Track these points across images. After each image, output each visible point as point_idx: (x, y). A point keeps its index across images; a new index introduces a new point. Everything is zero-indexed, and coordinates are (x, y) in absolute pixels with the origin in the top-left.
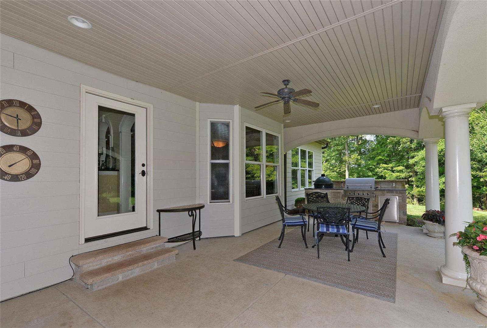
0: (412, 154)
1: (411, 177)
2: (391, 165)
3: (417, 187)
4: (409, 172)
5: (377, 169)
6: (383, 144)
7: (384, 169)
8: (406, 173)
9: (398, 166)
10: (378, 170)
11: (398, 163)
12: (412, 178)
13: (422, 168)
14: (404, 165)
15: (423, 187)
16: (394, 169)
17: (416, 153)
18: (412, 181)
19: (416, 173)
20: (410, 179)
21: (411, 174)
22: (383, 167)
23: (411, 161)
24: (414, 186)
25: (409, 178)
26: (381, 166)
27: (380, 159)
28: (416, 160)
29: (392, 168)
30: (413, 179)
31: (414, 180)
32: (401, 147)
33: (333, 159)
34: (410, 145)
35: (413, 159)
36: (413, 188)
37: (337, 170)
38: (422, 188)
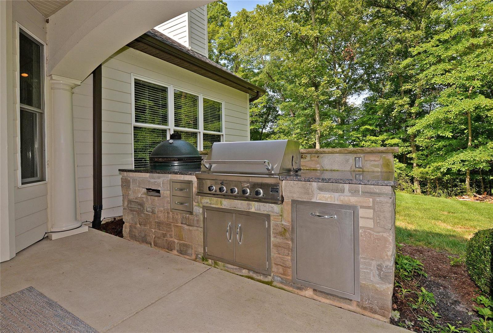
0: (412, 122)
1: (410, 152)
2: (381, 137)
3: (419, 166)
4: (407, 147)
5: (363, 142)
6: (371, 109)
7: (372, 143)
8: (403, 147)
9: (392, 139)
10: (364, 144)
11: (392, 135)
12: (411, 154)
13: (426, 140)
14: (400, 136)
15: (428, 166)
16: (386, 142)
17: (417, 121)
18: (411, 159)
19: (418, 148)
20: (408, 156)
21: (410, 149)
22: (370, 140)
23: (410, 131)
24: (415, 165)
25: (407, 154)
26: (367, 139)
27: (367, 130)
28: (418, 129)
29: (383, 141)
30: (414, 155)
31: (414, 157)
32: (396, 112)
33: (298, 127)
34: (410, 108)
35: (414, 127)
36: (412, 168)
37: (303, 142)
38: (427, 168)
